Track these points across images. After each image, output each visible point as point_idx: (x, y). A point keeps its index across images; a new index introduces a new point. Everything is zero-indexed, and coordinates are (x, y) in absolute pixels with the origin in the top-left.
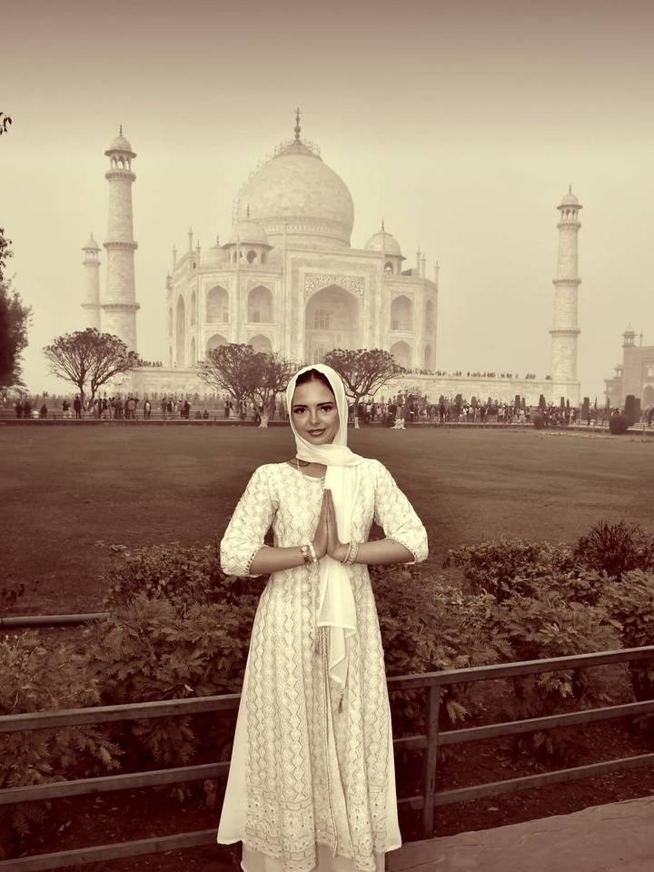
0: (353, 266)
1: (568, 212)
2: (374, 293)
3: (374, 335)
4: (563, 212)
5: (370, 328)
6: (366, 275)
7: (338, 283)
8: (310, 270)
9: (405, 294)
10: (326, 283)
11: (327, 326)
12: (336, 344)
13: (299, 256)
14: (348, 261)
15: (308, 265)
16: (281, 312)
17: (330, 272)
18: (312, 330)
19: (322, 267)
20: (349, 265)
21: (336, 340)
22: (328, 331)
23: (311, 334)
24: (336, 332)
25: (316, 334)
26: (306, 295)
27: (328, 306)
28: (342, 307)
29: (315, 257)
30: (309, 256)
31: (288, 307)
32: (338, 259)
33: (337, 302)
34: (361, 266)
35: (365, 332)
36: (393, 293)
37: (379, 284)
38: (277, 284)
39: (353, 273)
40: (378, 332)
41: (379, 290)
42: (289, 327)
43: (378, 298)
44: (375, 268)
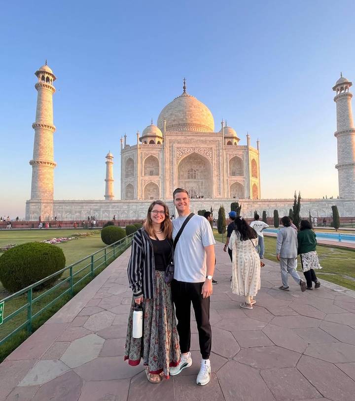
0: (205, 142)
2: (218, 156)
3: (219, 180)
6: (214, 146)
7: (196, 151)
8: (179, 145)
9: (237, 156)
10: (190, 152)
11: (195, 178)
12: (200, 187)
13: (173, 138)
14: (202, 139)
15: (178, 143)
16: (163, 169)
17: (191, 146)
18: (186, 180)
19: (186, 143)
20: (203, 142)
21: (200, 185)
22: (195, 180)
23: (186, 182)
24: (200, 180)
25: (188, 182)
26: (178, 160)
27: (195, 167)
28: (202, 167)
29: (183, 138)
30: (179, 138)
31: (167, 166)
32: (196, 138)
33: (200, 164)
34: (210, 142)
35: (214, 179)
36: (230, 155)
37: (221, 150)
38: (161, 154)
39: (205, 146)
40: (222, 178)
41: (221, 154)
42: (168, 178)
43: (221, 158)
44: (218, 142)
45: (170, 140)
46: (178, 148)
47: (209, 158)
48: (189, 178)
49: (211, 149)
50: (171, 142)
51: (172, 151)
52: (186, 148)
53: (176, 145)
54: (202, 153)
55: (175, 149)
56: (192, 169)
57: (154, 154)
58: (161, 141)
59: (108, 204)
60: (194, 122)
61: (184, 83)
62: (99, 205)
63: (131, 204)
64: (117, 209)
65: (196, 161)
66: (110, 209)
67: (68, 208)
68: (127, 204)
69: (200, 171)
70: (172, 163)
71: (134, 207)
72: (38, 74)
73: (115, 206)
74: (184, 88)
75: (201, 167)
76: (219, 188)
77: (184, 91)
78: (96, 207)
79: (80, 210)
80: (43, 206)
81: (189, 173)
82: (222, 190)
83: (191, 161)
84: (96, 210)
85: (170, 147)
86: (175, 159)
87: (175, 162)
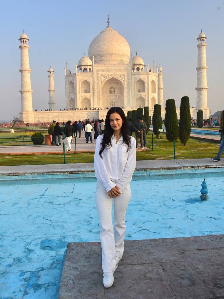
0: (120, 70)
2: (128, 79)
3: (129, 95)
4: (199, 41)
5: (128, 92)
8: (103, 73)
9: (141, 79)
10: (110, 77)
11: (114, 93)
12: (118, 99)
13: (100, 68)
14: (118, 68)
15: (103, 71)
16: (93, 89)
17: (111, 73)
18: (108, 95)
19: (108, 71)
20: (118, 70)
21: (118, 98)
22: (115, 95)
24: (118, 95)
25: (110, 96)
26: (102, 82)
27: (114, 86)
29: (105, 68)
30: (103, 68)
31: (96, 87)
32: (114, 68)
33: (117, 84)
34: (123, 70)
35: (126, 94)
36: (136, 79)
37: (130, 76)
38: (91, 79)
39: (120, 73)
40: (131, 94)
41: (130, 78)
42: (96, 94)
43: (130, 81)
44: (129, 70)
45: (97, 69)
46: (102, 75)
47: (122, 81)
48: (110, 93)
49: (124, 74)
50: (98, 71)
51: (98, 76)
52: (107, 74)
53: (101, 73)
54: (118, 78)
55: (100, 75)
56: (112, 87)
57: (87, 79)
58: (91, 67)
60: (115, 52)
61: (108, 19)
62: (57, 113)
63: (75, 113)
64: (68, 116)
65: (115, 82)
66: (64, 116)
67: (42, 115)
68: (73, 113)
69: (118, 88)
70: (98, 84)
71: (77, 114)
72: (20, 39)
73: (66, 114)
74: (108, 22)
75: (118, 86)
76: (129, 101)
77: (108, 25)
78: (57, 115)
79: (48, 116)
80: (29, 114)
81: (110, 90)
82: (131, 102)
83: (111, 82)
84: (56, 116)
85: (97, 74)
86: (100, 82)
87: (100, 84)
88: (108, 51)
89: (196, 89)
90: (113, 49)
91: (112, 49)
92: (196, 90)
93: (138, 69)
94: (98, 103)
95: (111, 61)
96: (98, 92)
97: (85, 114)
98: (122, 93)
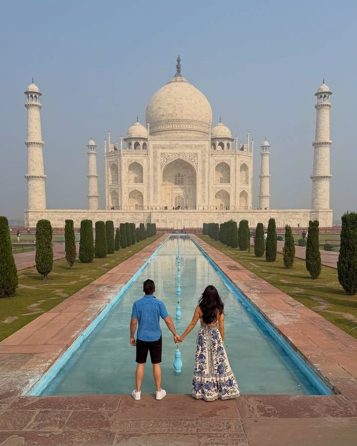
0: (190, 147)
1: (321, 97)
2: (204, 162)
3: (204, 187)
4: (318, 98)
5: (202, 183)
6: (199, 152)
7: (181, 157)
8: (164, 151)
9: (224, 161)
10: (173, 158)
11: (182, 184)
12: (188, 193)
13: (157, 143)
14: (187, 144)
15: (163, 148)
16: (148, 176)
17: (176, 151)
18: (172, 186)
19: (171, 148)
20: (187, 146)
21: (188, 191)
22: (182, 186)
23: (173, 188)
24: (188, 186)
25: (175, 188)
26: (161, 167)
27: (182, 172)
28: (190, 172)
29: (167, 143)
30: (163, 143)
31: (151, 173)
32: (181, 143)
33: (187, 168)
34: (196, 146)
35: (199, 187)
36: (216, 161)
37: (207, 156)
38: (145, 160)
39: (190, 151)
40: (207, 185)
41: (207, 160)
42: (152, 185)
43: (207, 164)
44: (204, 147)
45: (154, 145)
46: (162, 154)
47: (193, 164)
48: (176, 184)
49: (197, 154)
50: (154, 147)
51: (155, 157)
52: (170, 153)
53: (160, 151)
54: (187, 160)
55: (159, 155)
56: (179, 175)
57: (138, 160)
59: (94, 214)
60: (185, 117)
65: (182, 165)
69: (188, 176)
70: (155, 169)
71: (117, 217)
75: (188, 172)
81: (176, 179)
82: (207, 198)
83: (178, 166)
85: (154, 153)
86: (159, 166)
87: (159, 169)
88: (174, 115)
89: (311, 178)
90: (184, 112)
91: (182, 112)
92: (312, 180)
93: (221, 145)
94: (154, 200)
95: (179, 132)
96: (155, 182)
97: (129, 216)
98: (193, 183)
